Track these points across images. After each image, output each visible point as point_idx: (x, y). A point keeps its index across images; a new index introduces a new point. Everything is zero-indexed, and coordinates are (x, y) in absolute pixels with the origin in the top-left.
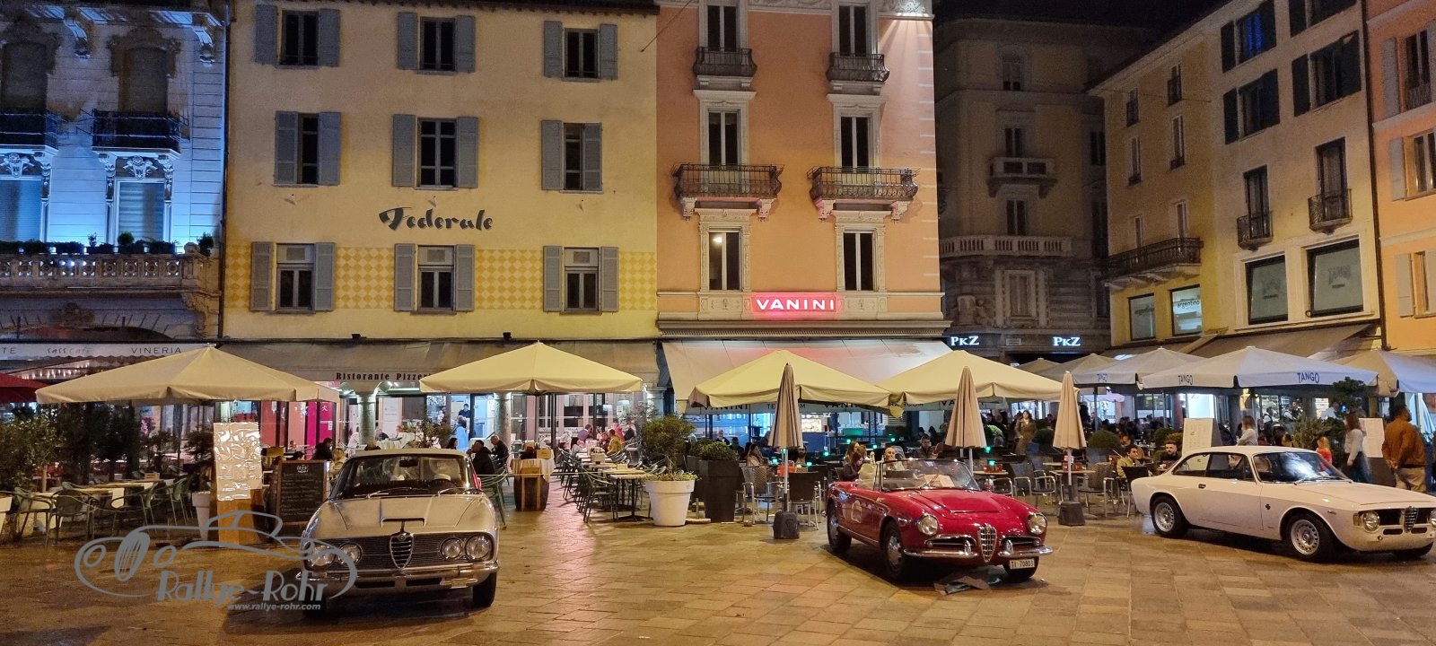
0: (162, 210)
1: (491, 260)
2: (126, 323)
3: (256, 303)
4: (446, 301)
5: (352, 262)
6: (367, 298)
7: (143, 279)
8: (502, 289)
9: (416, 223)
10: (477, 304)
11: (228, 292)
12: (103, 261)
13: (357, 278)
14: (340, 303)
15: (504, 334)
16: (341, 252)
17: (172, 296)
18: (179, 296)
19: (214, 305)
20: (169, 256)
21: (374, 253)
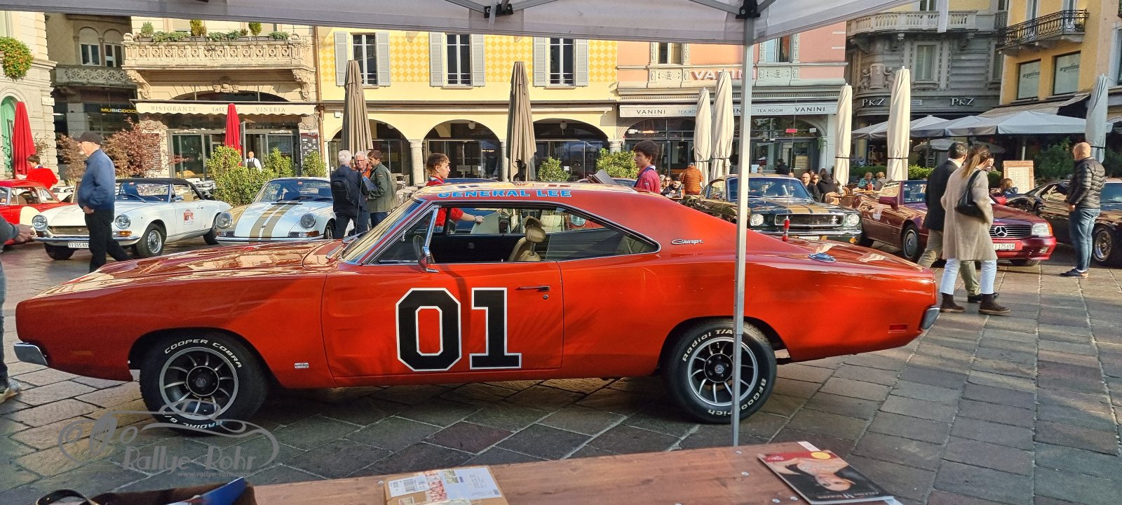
2: (260, 90)
5: (401, 48)
8: (502, 67)
11: (320, 69)
12: (242, 46)
18: (290, 71)
19: (312, 77)
20: (282, 42)
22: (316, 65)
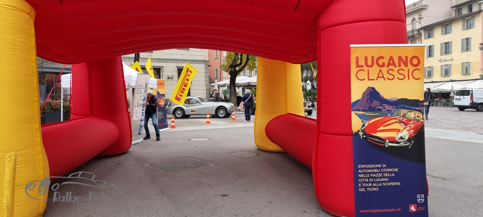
1: (454, 66)
6: (437, 75)
10: (450, 75)
13: (436, 72)
14: (434, 76)
15: (451, 80)
16: (434, 68)
21: (438, 67)
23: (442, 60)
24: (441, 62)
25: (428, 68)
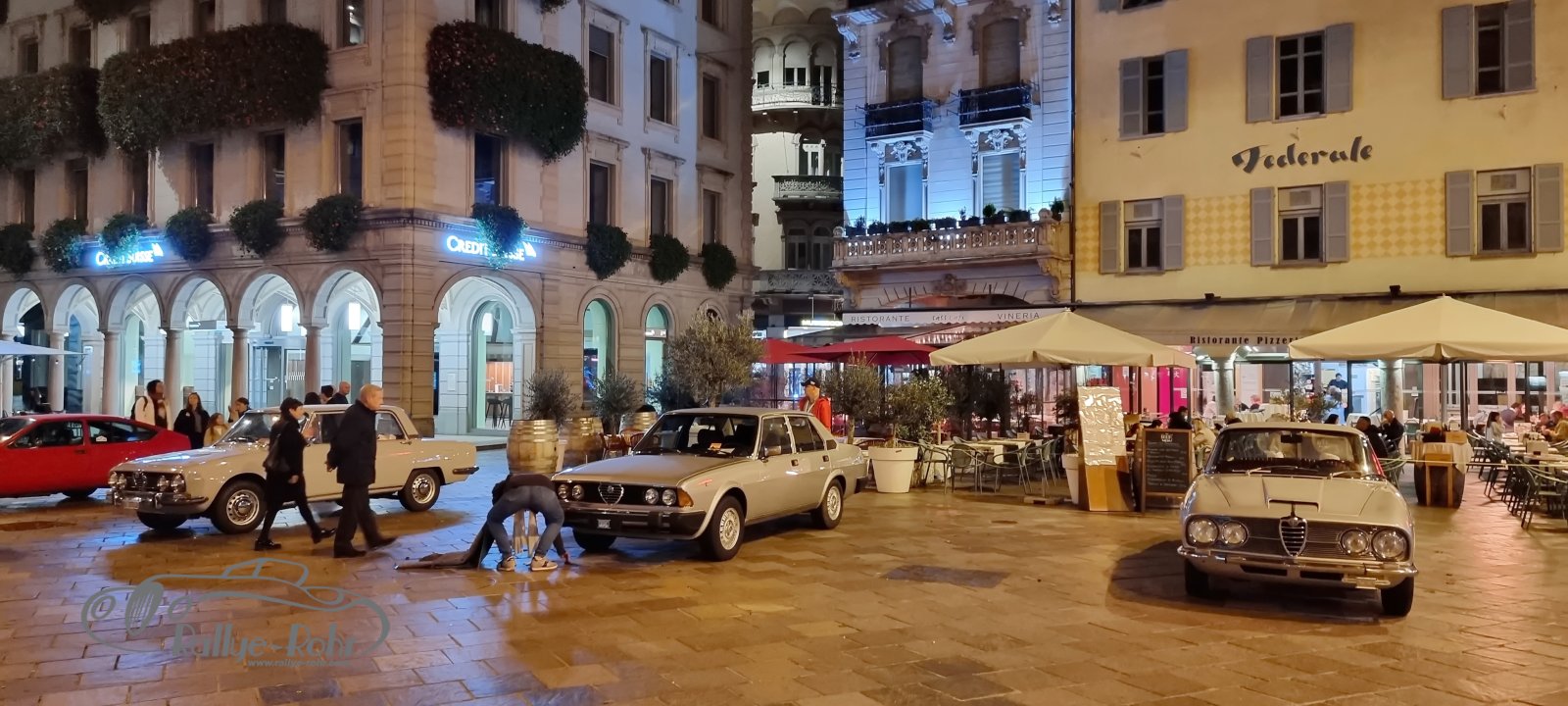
0: (1018, 179)
1: (1372, 196)
2: (992, 290)
3: (1106, 266)
4: (1314, 251)
5: (1202, 214)
6: (1221, 254)
7: (1005, 248)
8: (1386, 232)
9: (1275, 162)
10: (1353, 253)
11: (1078, 255)
12: (972, 233)
13: (1209, 231)
14: (1191, 260)
15: (1391, 287)
16: (1191, 205)
17: (1028, 263)
18: (1035, 262)
19: (1066, 269)
20: (1026, 223)
21: (1227, 201)
22: (1072, 250)
23: (1263, 154)
24: (1249, 169)
25: (1131, 207)
